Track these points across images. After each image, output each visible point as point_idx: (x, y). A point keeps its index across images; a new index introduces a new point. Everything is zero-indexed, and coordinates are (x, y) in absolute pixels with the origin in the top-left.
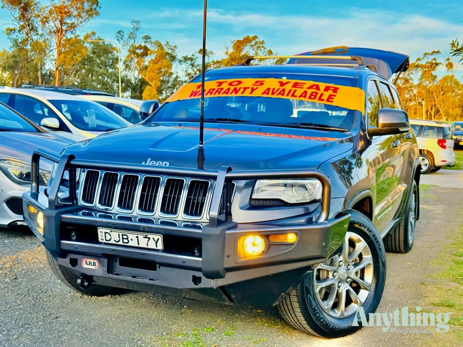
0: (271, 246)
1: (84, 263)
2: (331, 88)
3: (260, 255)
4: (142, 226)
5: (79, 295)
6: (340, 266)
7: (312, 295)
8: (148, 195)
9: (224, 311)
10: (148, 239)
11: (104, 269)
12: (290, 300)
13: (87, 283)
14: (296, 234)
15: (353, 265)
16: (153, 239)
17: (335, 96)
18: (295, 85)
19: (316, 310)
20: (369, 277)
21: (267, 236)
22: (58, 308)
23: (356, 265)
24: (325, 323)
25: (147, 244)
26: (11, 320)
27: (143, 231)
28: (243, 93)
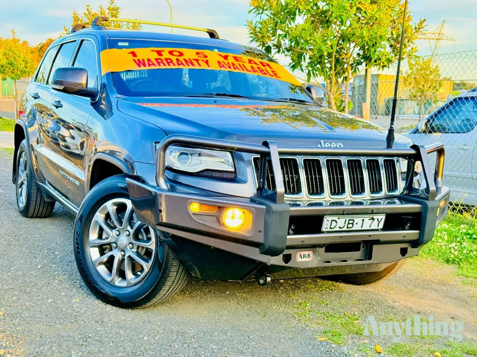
1: (299, 256)
4: (370, 208)
10: (372, 220)
16: (377, 219)
25: (370, 226)
27: (371, 213)
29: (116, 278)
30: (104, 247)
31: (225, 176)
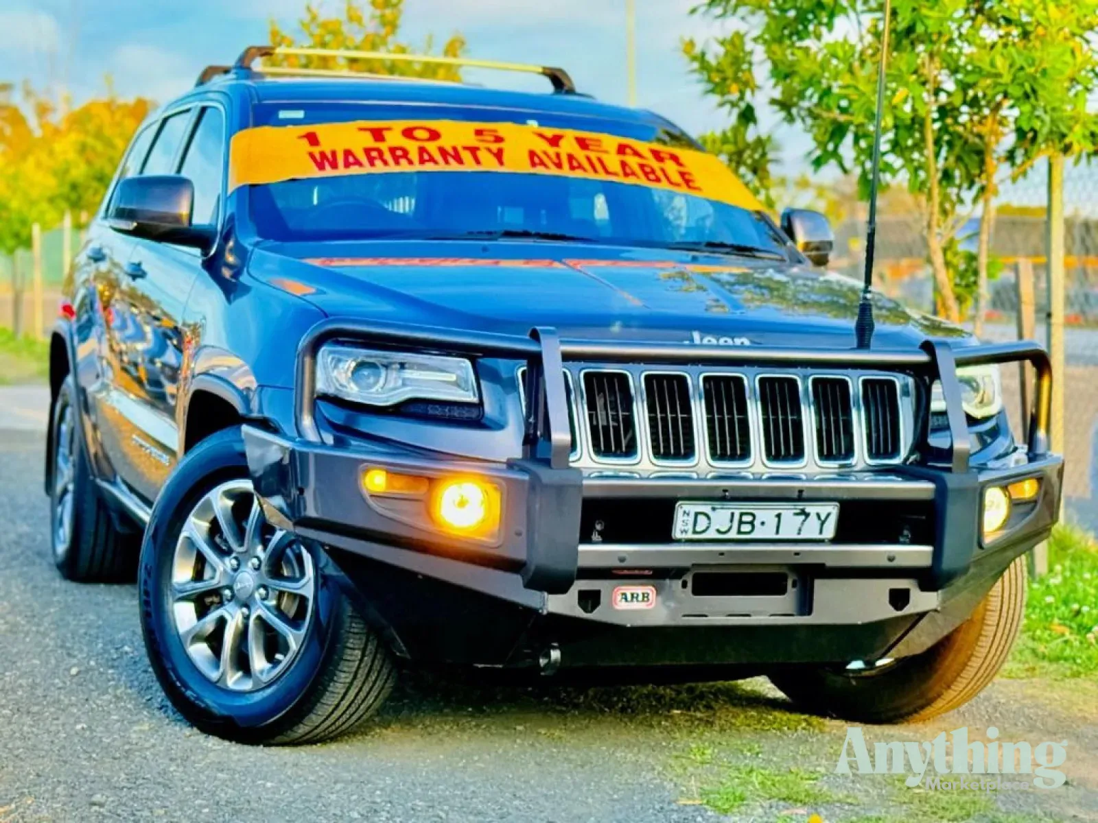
1: (619, 597)
10: (803, 517)
11: (672, 605)
16: (818, 514)
21: (1005, 488)
25: (800, 530)
27: (798, 499)
29: (229, 673)
30: (208, 600)
31: (456, 413)
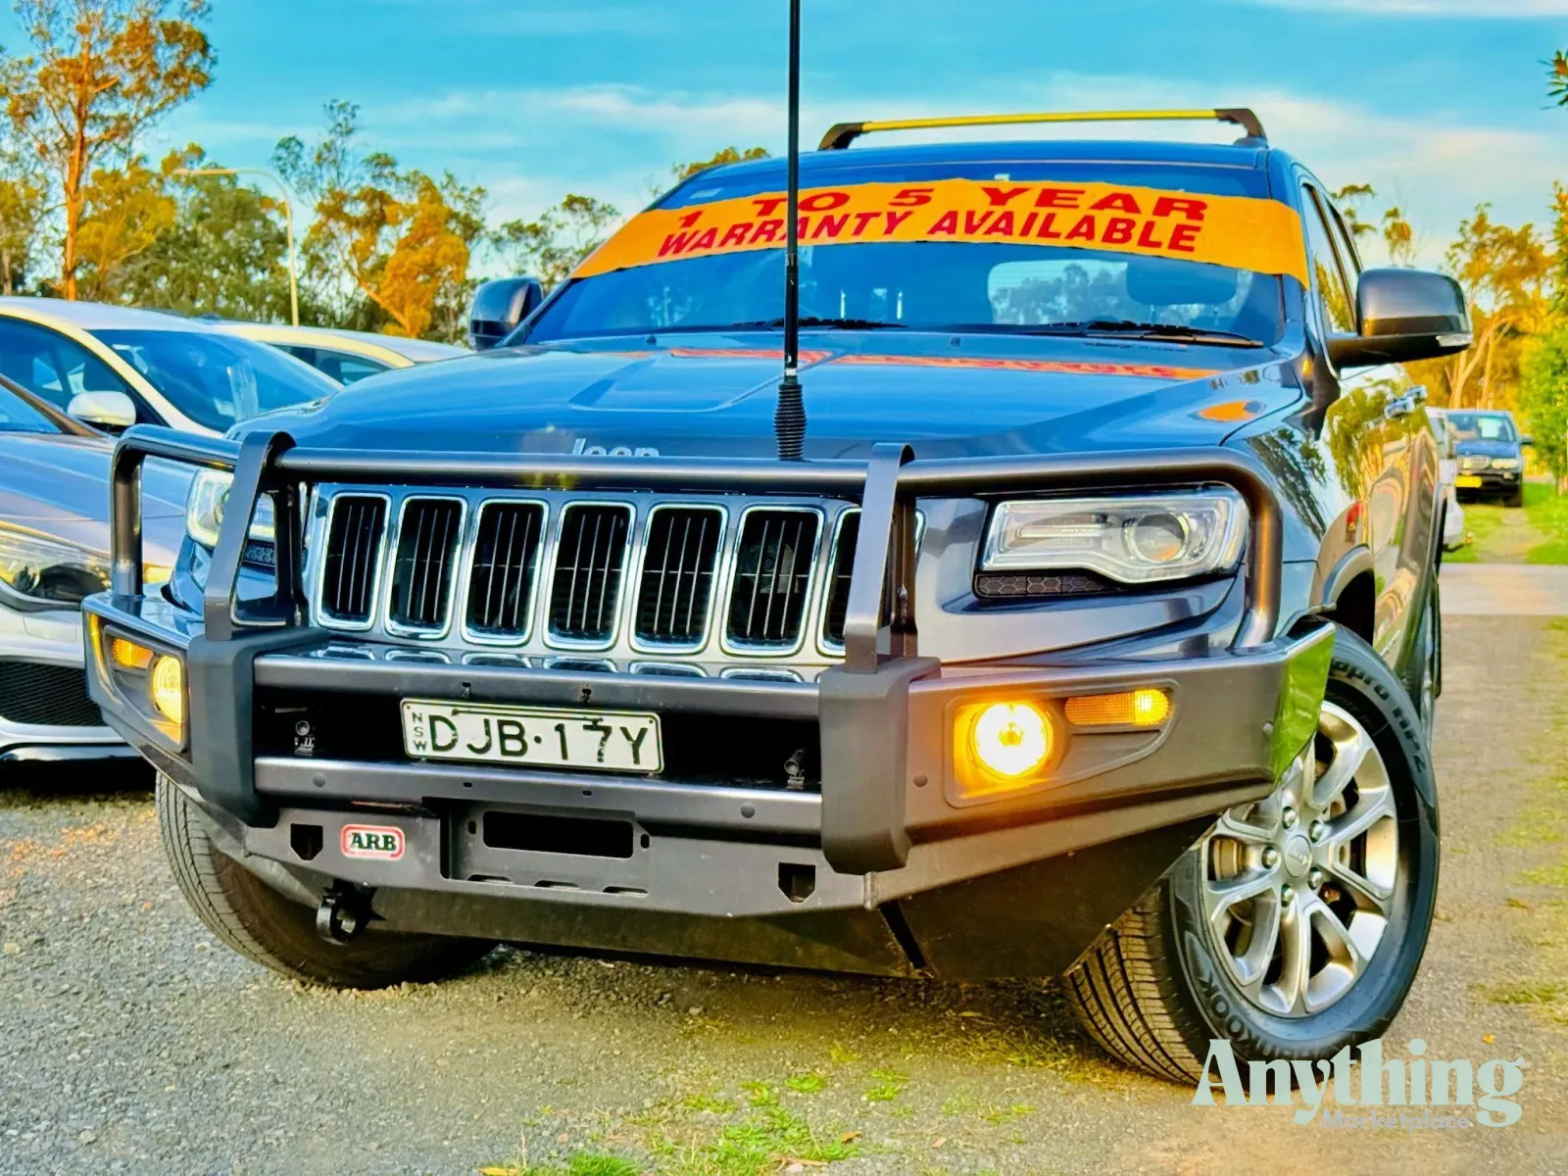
0: (1075, 739)
1: (350, 840)
2: (1176, 205)
3: (1039, 775)
4: (578, 683)
5: (289, 987)
6: (1285, 826)
7: (1200, 931)
8: (582, 575)
9: (842, 1019)
10: (601, 734)
11: (429, 858)
12: (1119, 954)
13: (353, 924)
14: (1168, 691)
15: (1327, 823)
16: (624, 730)
17: (1197, 229)
18: (1047, 198)
19: (1216, 990)
20: (1384, 865)
21: (1058, 703)
22: (224, 1035)
23: (1337, 821)
24: (1245, 1036)
25: (600, 754)
26: (55, 1081)
27: (585, 704)
28: (858, 231)
